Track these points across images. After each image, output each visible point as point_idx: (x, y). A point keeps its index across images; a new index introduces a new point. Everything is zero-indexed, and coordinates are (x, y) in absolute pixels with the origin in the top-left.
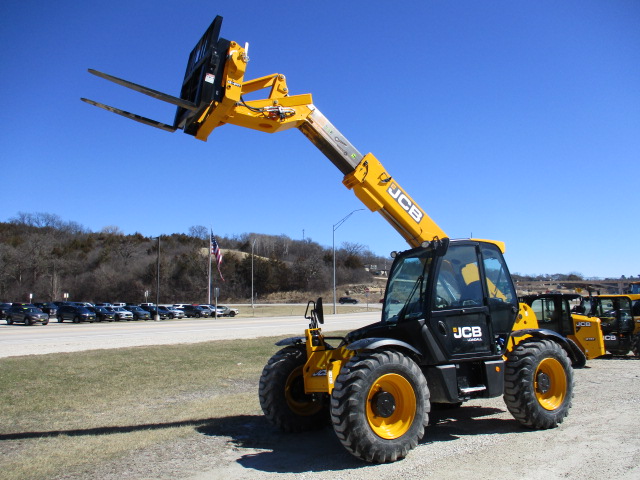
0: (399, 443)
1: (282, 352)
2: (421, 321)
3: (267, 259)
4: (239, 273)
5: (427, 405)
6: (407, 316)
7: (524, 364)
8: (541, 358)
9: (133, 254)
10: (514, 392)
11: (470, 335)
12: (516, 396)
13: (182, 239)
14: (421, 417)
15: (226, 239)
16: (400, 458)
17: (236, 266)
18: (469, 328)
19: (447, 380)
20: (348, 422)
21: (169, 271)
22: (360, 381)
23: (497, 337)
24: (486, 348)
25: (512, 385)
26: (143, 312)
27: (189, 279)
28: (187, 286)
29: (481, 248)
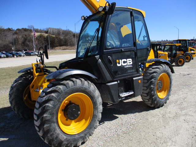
0: (82, 135)
1: (21, 77)
2: (97, 57)
3: (54, 36)
4: (45, 41)
5: (100, 108)
6: (89, 54)
7: (152, 77)
8: (160, 73)
9: (7, 35)
10: (147, 92)
11: (126, 64)
12: (147, 94)
13: (25, 30)
14: (96, 116)
15: (41, 30)
16: (83, 143)
17: (44, 38)
18: (125, 60)
19: (113, 92)
20: (43, 131)
21: (21, 40)
22: (52, 102)
23: (140, 64)
24: (134, 70)
25: (145, 88)
26: (10, 55)
27: (28, 43)
28: (27, 46)
29: (133, 13)
